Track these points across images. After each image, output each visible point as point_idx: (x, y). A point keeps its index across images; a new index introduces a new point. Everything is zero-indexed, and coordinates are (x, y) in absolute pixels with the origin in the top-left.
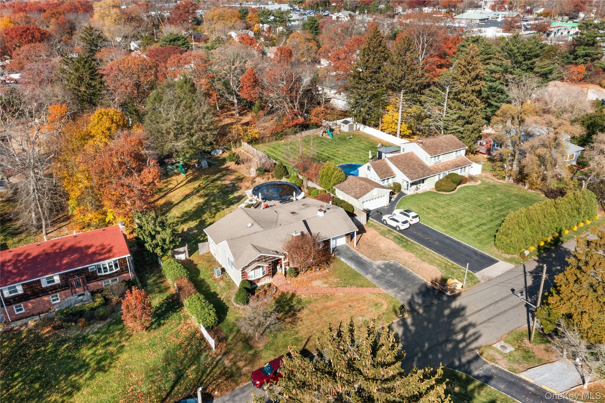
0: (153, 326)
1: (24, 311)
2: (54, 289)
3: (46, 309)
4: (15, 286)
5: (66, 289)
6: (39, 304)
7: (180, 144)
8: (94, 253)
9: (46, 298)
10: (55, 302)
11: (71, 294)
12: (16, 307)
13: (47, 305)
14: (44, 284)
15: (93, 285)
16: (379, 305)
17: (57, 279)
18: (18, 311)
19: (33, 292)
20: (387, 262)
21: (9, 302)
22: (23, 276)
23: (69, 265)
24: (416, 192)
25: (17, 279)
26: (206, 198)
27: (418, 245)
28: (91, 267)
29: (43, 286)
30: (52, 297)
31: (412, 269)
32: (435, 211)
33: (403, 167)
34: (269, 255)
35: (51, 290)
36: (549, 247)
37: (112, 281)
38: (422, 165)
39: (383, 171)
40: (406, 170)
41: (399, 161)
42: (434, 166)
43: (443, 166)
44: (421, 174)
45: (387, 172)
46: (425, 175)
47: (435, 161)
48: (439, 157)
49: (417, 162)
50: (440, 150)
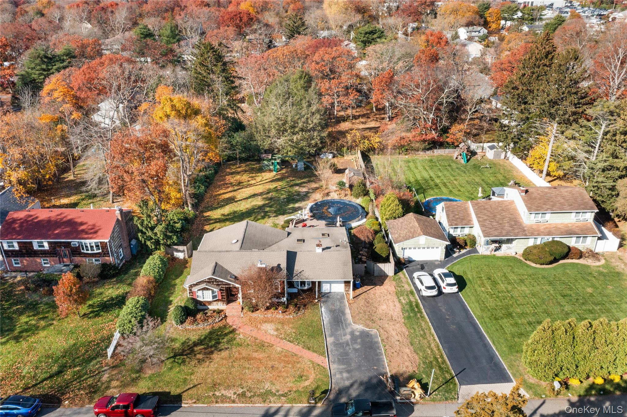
0: (91, 315)
1: (19, 265)
2: (44, 254)
3: (38, 269)
4: (12, 242)
5: (54, 257)
6: (32, 263)
7: (281, 142)
8: (83, 231)
9: (38, 260)
10: (46, 265)
11: (58, 262)
12: (15, 260)
13: (39, 266)
14: (36, 247)
15: (77, 259)
16: (304, 378)
17: (46, 246)
18: (16, 263)
19: (27, 251)
20: (367, 329)
21: (8, 254)
22: (19, 235)
23: (58, 236)
24: (493, 253)
25: (14, 237)
26: (267, 202)
27: (426, 322)
28: (75, 242)
29: (35, 248)
30: (44, 260)
31: (386, 350)
32: (494, 283)
33: (485, 218)
34: (222, 280)
35: (41, 254)
36: (612, 389)
37: (96, 260)
38: (514, 221)
39: (457, 216)
40: (488, 222)
41: (485, 209)
42: (532, 225)
43: (547, 228)
44: (504, 232)
45: (463, 219)
46: (511, 234)
47: (536, 219)
48: (544, 215)
49: (511, 214)
50: (548, 207)
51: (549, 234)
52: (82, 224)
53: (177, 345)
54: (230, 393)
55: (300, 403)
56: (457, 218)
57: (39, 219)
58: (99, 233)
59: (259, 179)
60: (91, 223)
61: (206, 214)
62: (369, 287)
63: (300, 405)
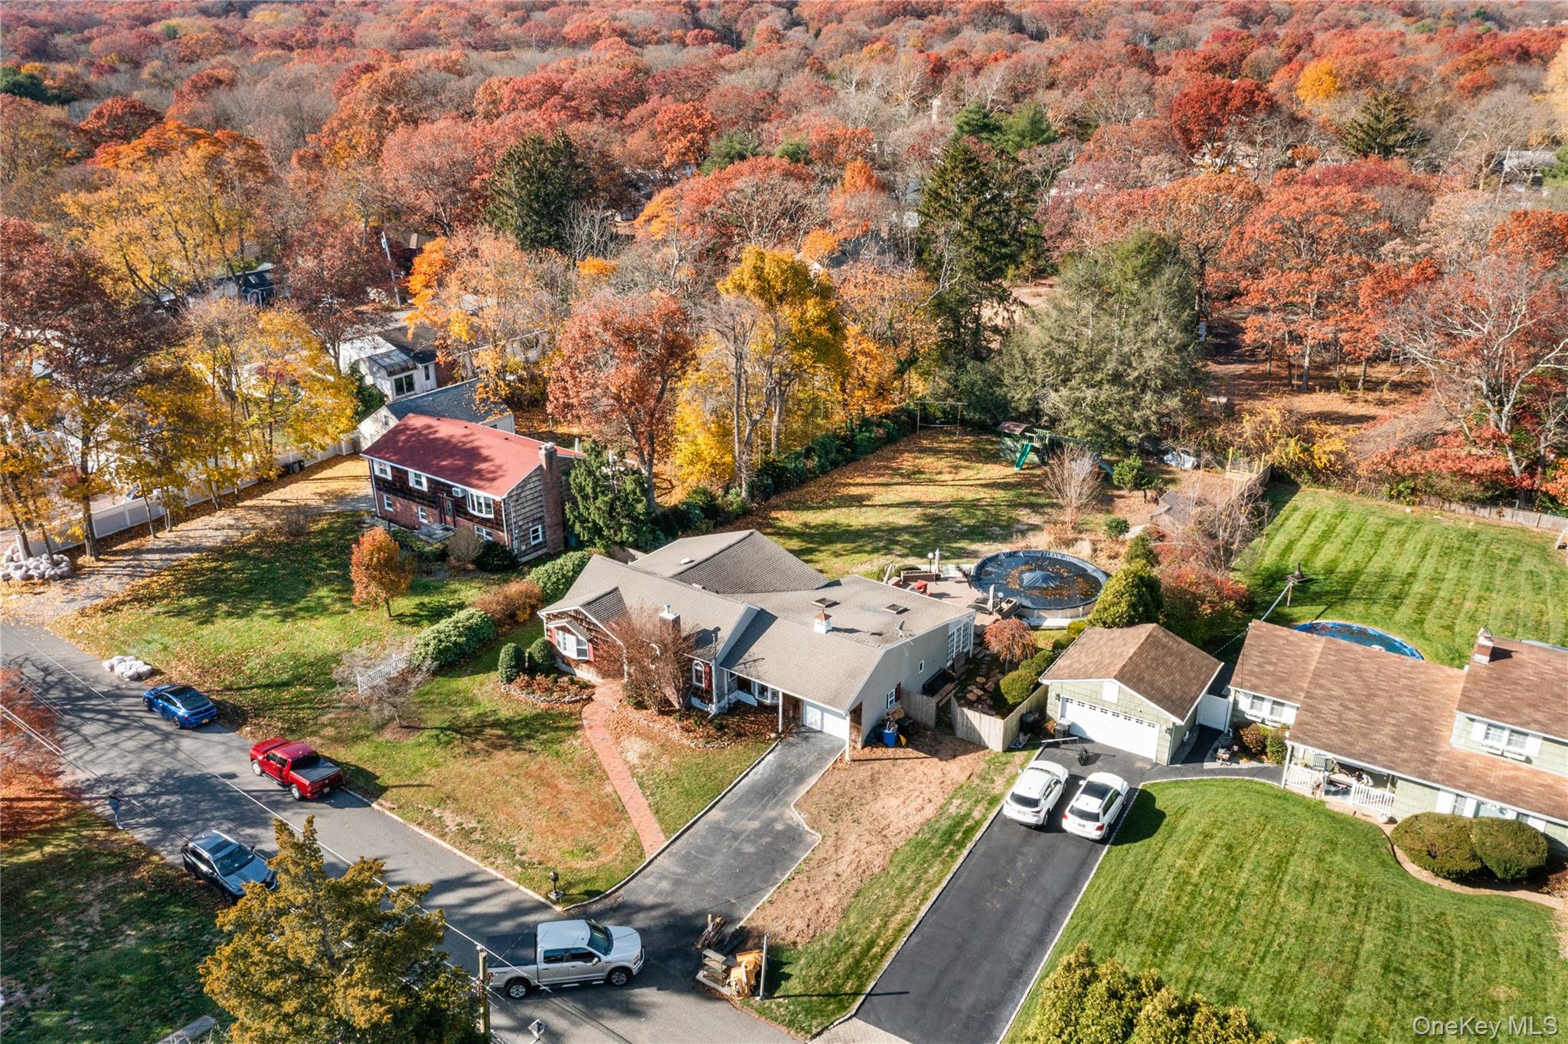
0: (407, 619)
1: (391, 510)
2: (417, 497)
3: (413, 524)
4: (385, 465)
5: (428, 506)
6: (407, 510)
7: (1056, 398)
9: (409, 506)
10: (422, 520)
11: (438, 519)
12: (387, 499)
13: (414, 518)
14: (411, 482)
15: (464, 523)
17: (425, 485)
18: (389, 505)
19: (401, 486)
21: (380, 484)
22: (399, 456)
23: (445, 472)
24: (1321, 796)
27: (947, 868)
28: (457, 489)
29: (409, 484)
30: (418, 508)
31: (791, 880)
35: (414, 496)
37: (482, 532)
38: (1422, 728)
39: (1271, 668)
40: (1336, 705)
41: (1356, 670)
42: (1472, 756)
43: (1515, 779)
44: (1362, 745)
45: (1282, 680)
46: (1379, 758)
47: (1489, 742)
48: (1521, 738)
49: (1427, 708)
50: (1538, 716)
51: (1509, 796)
52: (486, 459)
53: (469, 713)
54: (451, 820)
55: (534, 889)
56: (1268, 673)
57: (438, 435)
58: (496, 483)
59: (964, 473)
60: (497, 462)
61: (773, 514)
62: (916, 754)
63: (530, 893)
